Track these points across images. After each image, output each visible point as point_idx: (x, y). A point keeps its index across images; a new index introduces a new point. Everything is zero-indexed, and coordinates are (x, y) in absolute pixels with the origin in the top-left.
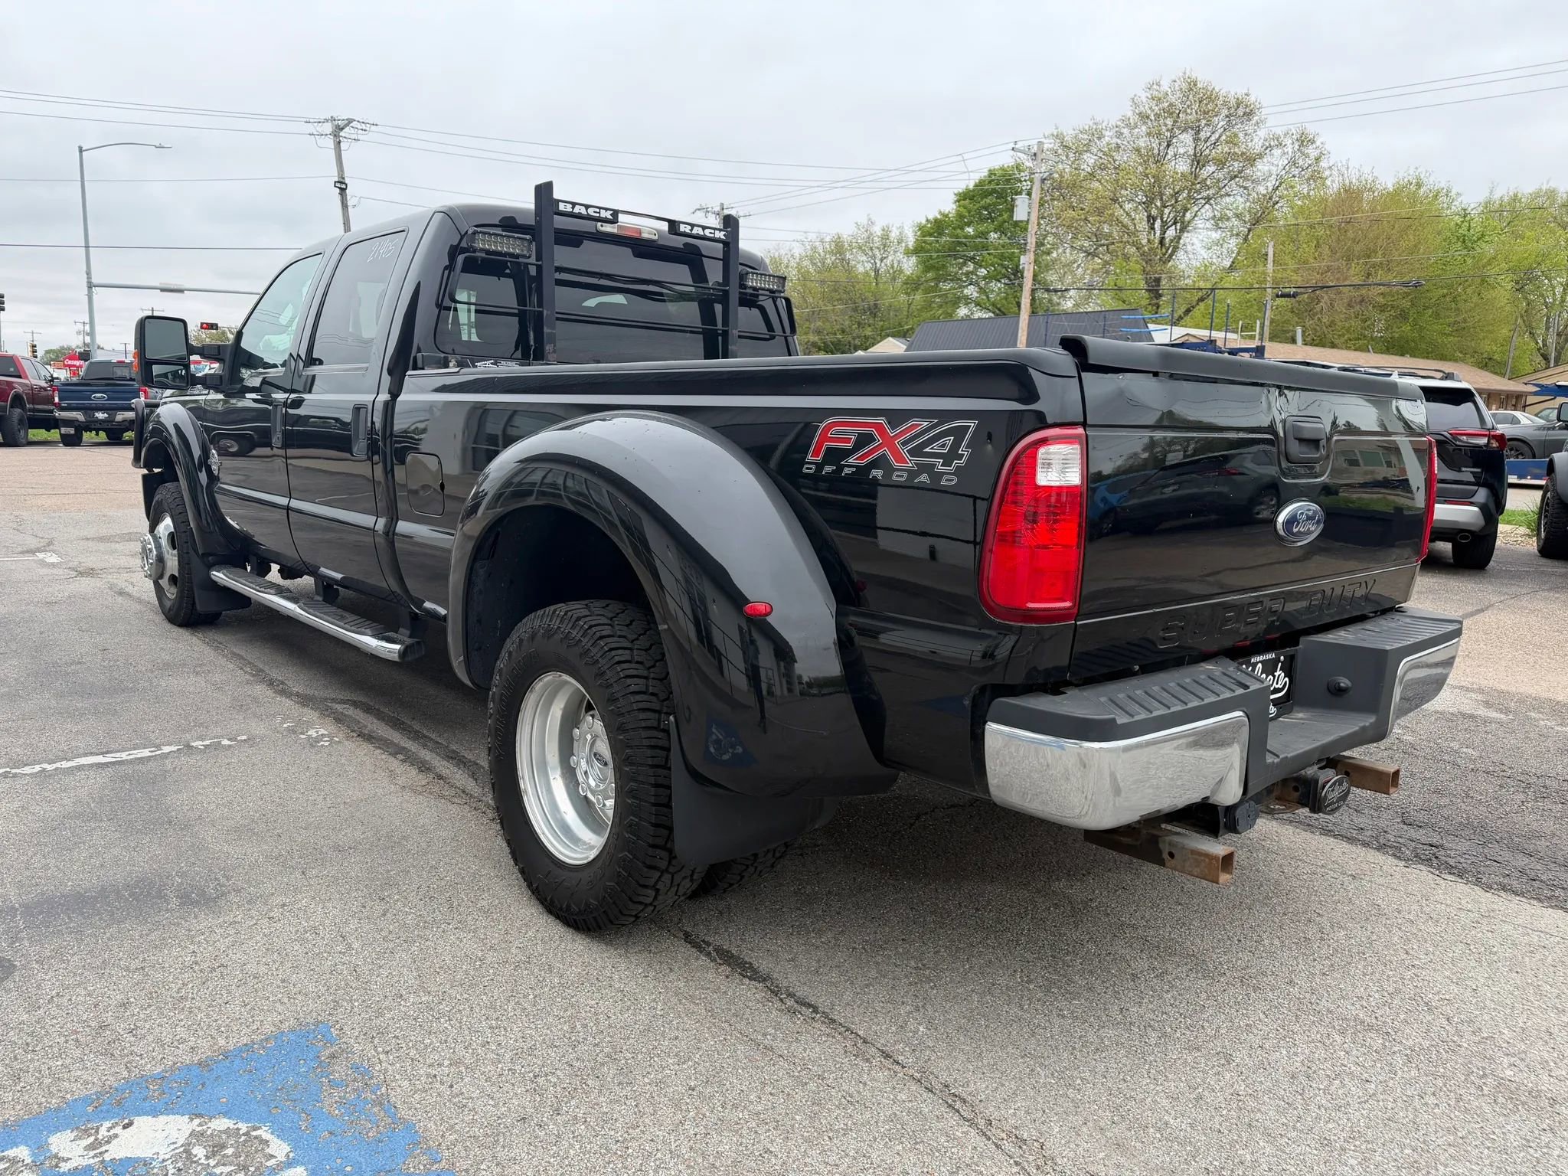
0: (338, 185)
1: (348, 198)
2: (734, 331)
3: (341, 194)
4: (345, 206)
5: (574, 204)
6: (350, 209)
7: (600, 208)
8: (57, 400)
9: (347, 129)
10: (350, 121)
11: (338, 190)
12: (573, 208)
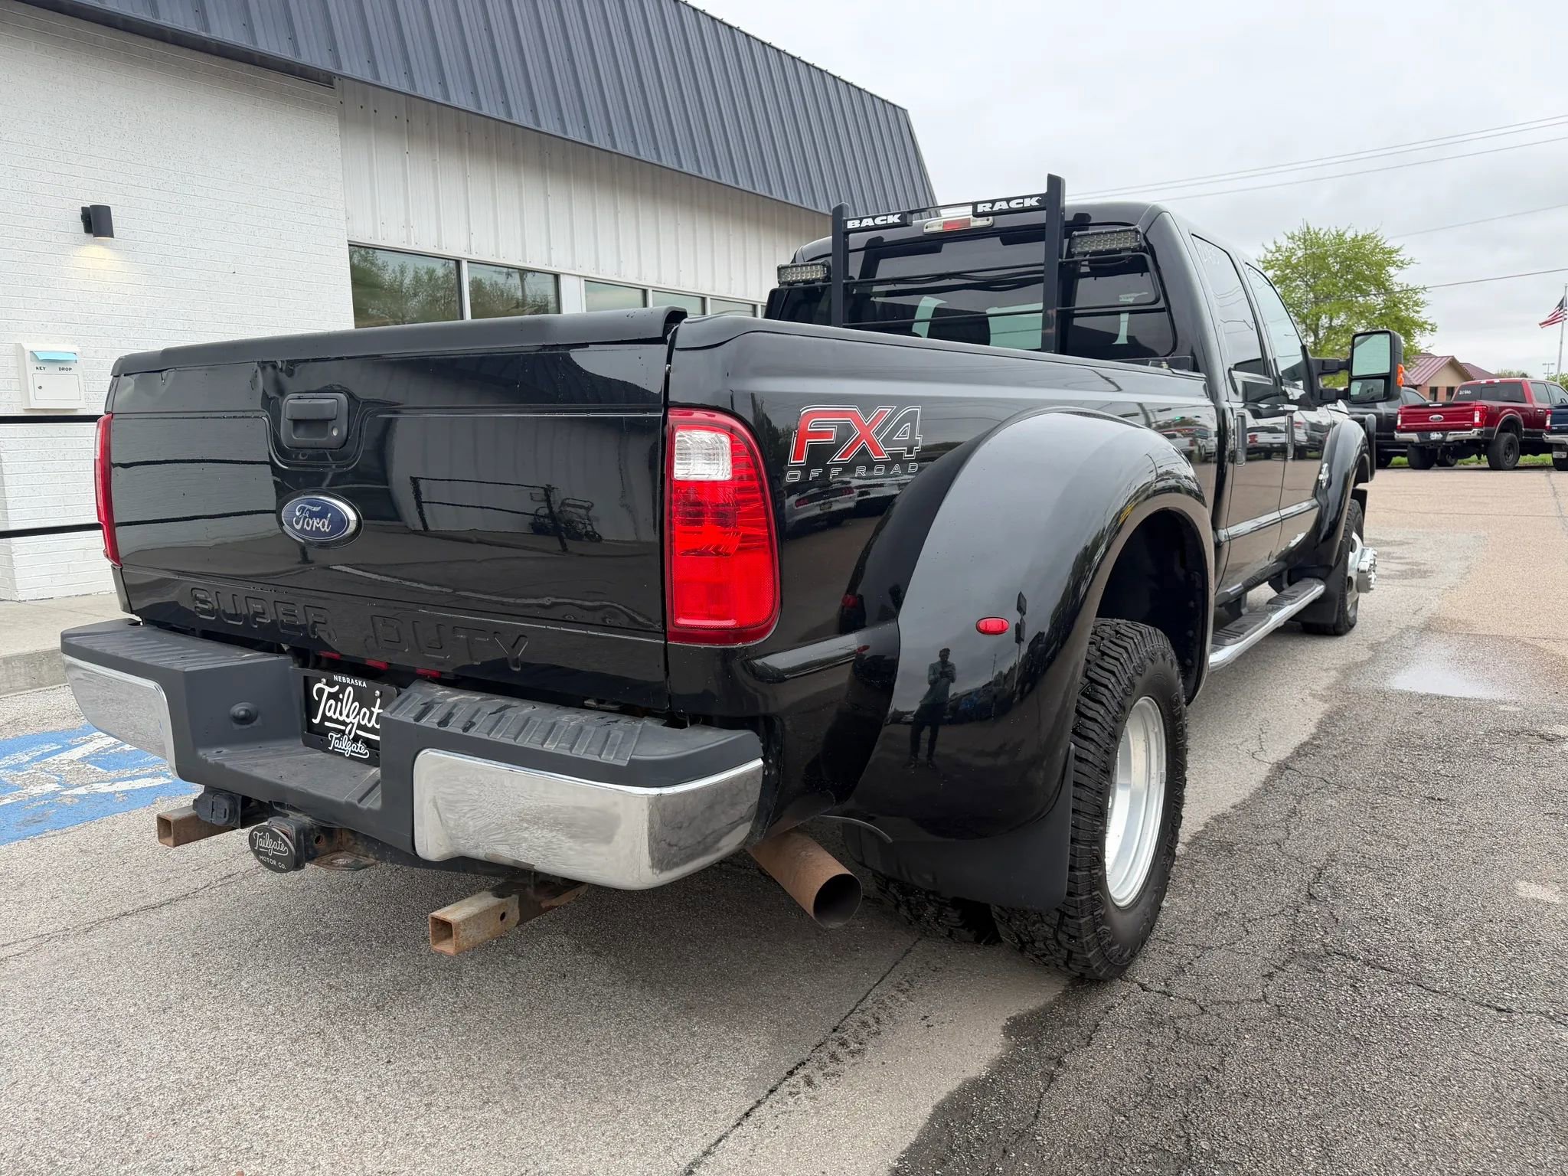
8: (1548, 423)
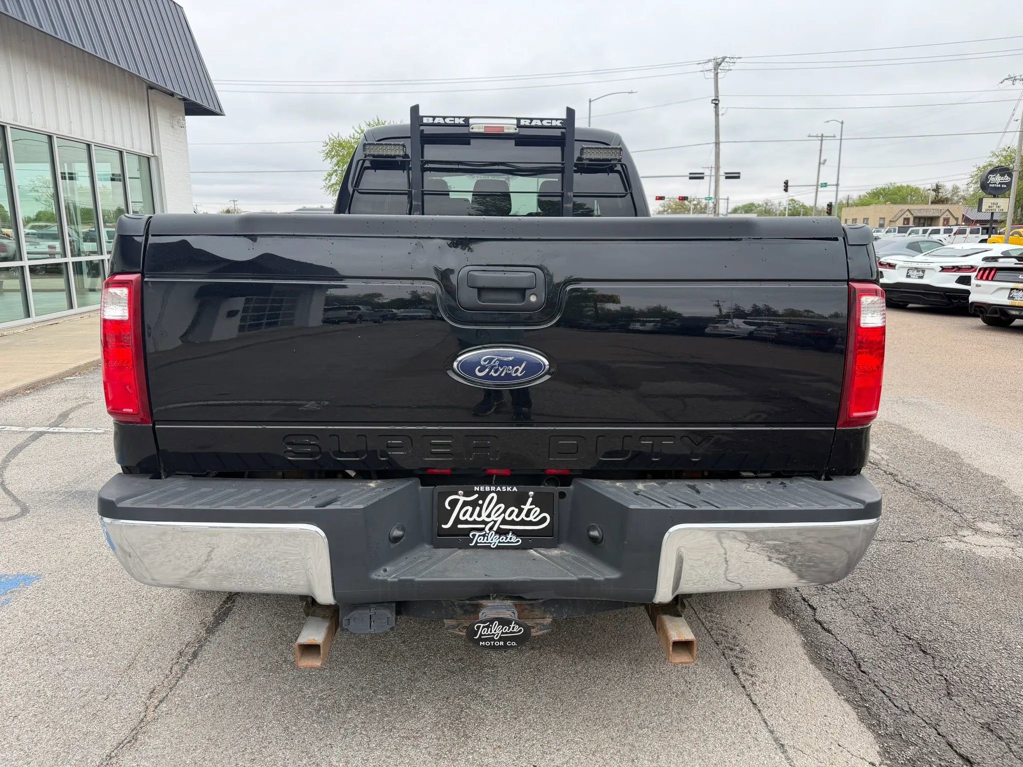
0: (714, 102)
1: (720, 109)
2: (569, 194)
3: (715, 107)
4: (717, 115)
5: (434, 118)
6: (720, 117)
7: (454, 117)
9: (723, 64)
10: (724, 58)
11: (714, 105)
12: (434, 120)
